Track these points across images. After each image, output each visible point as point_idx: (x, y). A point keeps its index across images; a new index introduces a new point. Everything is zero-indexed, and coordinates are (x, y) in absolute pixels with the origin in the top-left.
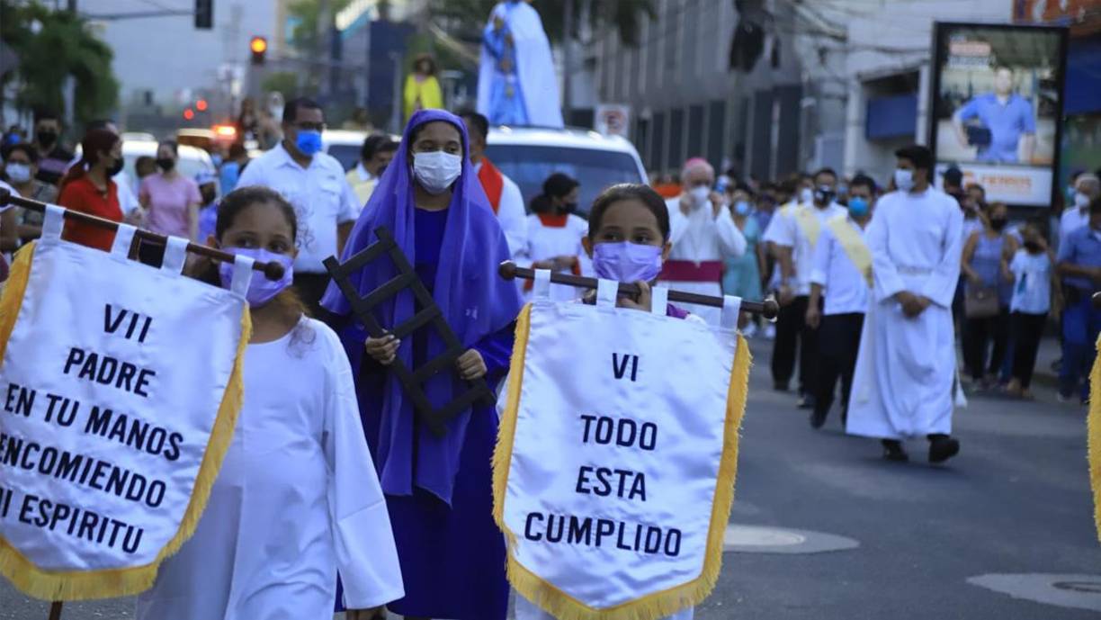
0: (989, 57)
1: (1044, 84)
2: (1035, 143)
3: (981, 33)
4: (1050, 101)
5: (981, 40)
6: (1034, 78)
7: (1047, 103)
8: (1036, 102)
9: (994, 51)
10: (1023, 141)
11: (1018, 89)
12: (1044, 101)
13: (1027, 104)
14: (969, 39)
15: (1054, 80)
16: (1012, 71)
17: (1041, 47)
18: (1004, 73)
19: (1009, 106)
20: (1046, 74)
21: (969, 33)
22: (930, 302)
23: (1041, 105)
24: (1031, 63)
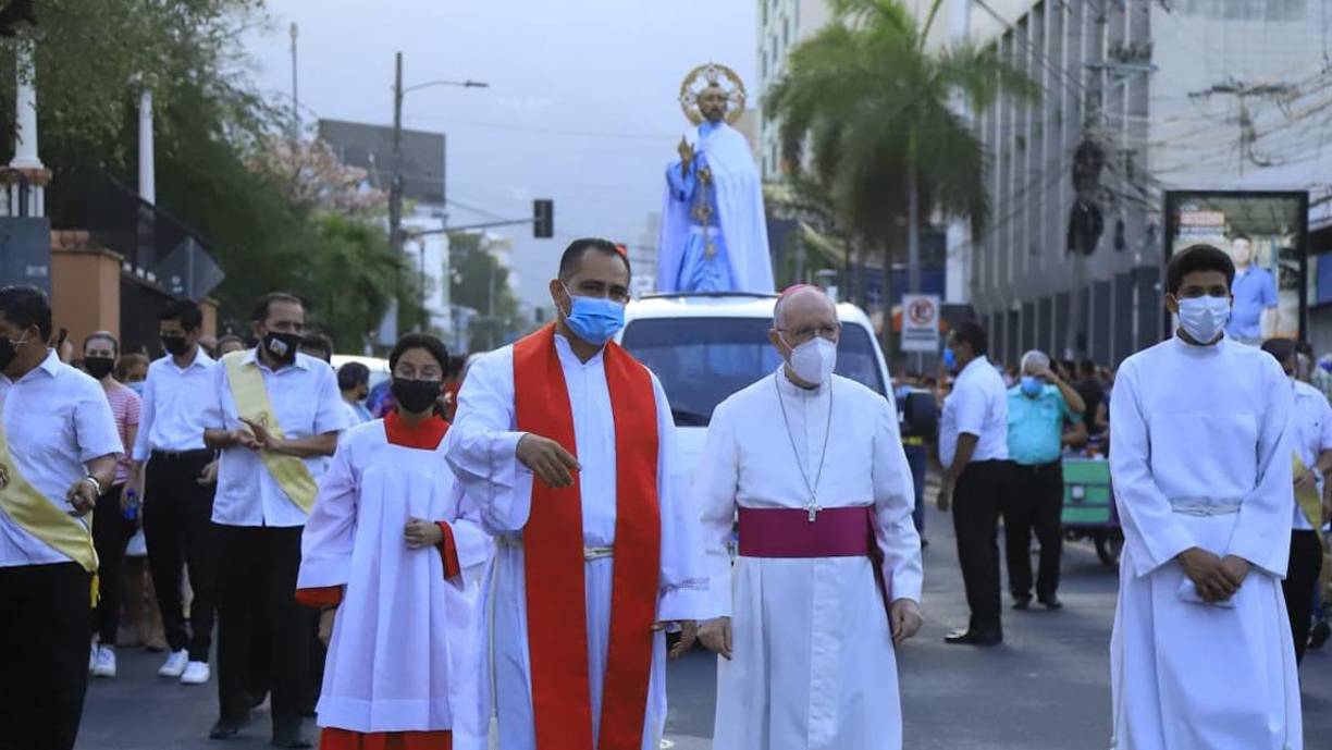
0: (1225, 226)
1: (1284, 253)
2: (1277, 318)
3: (1213, 201)
4: (1292, 270)
5: (1215, 208)
6: (1273, 247)
7: (1288, 273)
8: (1277, 272)
9: (1227, 219)
10: (1265, 315)
11: (1256, 259)
12: (1285, 271)
13: (1268, 275)
14: (1201, 209)
15: (1294, 247)
16: (1249, 240)
17: (1279, 213)
18: (1241, 242)
19: (1248, 278)
20: (1287, 242)
21: (1200, 201)
22: (1251, 567)
23: (1283, 276)
24: (1270, 232)
